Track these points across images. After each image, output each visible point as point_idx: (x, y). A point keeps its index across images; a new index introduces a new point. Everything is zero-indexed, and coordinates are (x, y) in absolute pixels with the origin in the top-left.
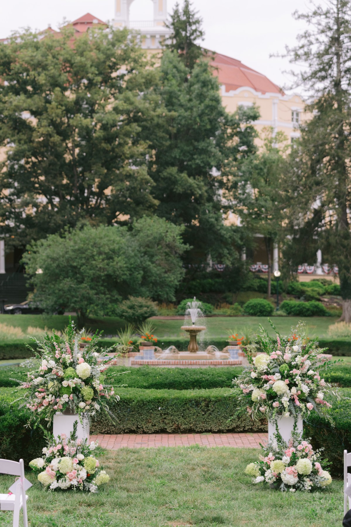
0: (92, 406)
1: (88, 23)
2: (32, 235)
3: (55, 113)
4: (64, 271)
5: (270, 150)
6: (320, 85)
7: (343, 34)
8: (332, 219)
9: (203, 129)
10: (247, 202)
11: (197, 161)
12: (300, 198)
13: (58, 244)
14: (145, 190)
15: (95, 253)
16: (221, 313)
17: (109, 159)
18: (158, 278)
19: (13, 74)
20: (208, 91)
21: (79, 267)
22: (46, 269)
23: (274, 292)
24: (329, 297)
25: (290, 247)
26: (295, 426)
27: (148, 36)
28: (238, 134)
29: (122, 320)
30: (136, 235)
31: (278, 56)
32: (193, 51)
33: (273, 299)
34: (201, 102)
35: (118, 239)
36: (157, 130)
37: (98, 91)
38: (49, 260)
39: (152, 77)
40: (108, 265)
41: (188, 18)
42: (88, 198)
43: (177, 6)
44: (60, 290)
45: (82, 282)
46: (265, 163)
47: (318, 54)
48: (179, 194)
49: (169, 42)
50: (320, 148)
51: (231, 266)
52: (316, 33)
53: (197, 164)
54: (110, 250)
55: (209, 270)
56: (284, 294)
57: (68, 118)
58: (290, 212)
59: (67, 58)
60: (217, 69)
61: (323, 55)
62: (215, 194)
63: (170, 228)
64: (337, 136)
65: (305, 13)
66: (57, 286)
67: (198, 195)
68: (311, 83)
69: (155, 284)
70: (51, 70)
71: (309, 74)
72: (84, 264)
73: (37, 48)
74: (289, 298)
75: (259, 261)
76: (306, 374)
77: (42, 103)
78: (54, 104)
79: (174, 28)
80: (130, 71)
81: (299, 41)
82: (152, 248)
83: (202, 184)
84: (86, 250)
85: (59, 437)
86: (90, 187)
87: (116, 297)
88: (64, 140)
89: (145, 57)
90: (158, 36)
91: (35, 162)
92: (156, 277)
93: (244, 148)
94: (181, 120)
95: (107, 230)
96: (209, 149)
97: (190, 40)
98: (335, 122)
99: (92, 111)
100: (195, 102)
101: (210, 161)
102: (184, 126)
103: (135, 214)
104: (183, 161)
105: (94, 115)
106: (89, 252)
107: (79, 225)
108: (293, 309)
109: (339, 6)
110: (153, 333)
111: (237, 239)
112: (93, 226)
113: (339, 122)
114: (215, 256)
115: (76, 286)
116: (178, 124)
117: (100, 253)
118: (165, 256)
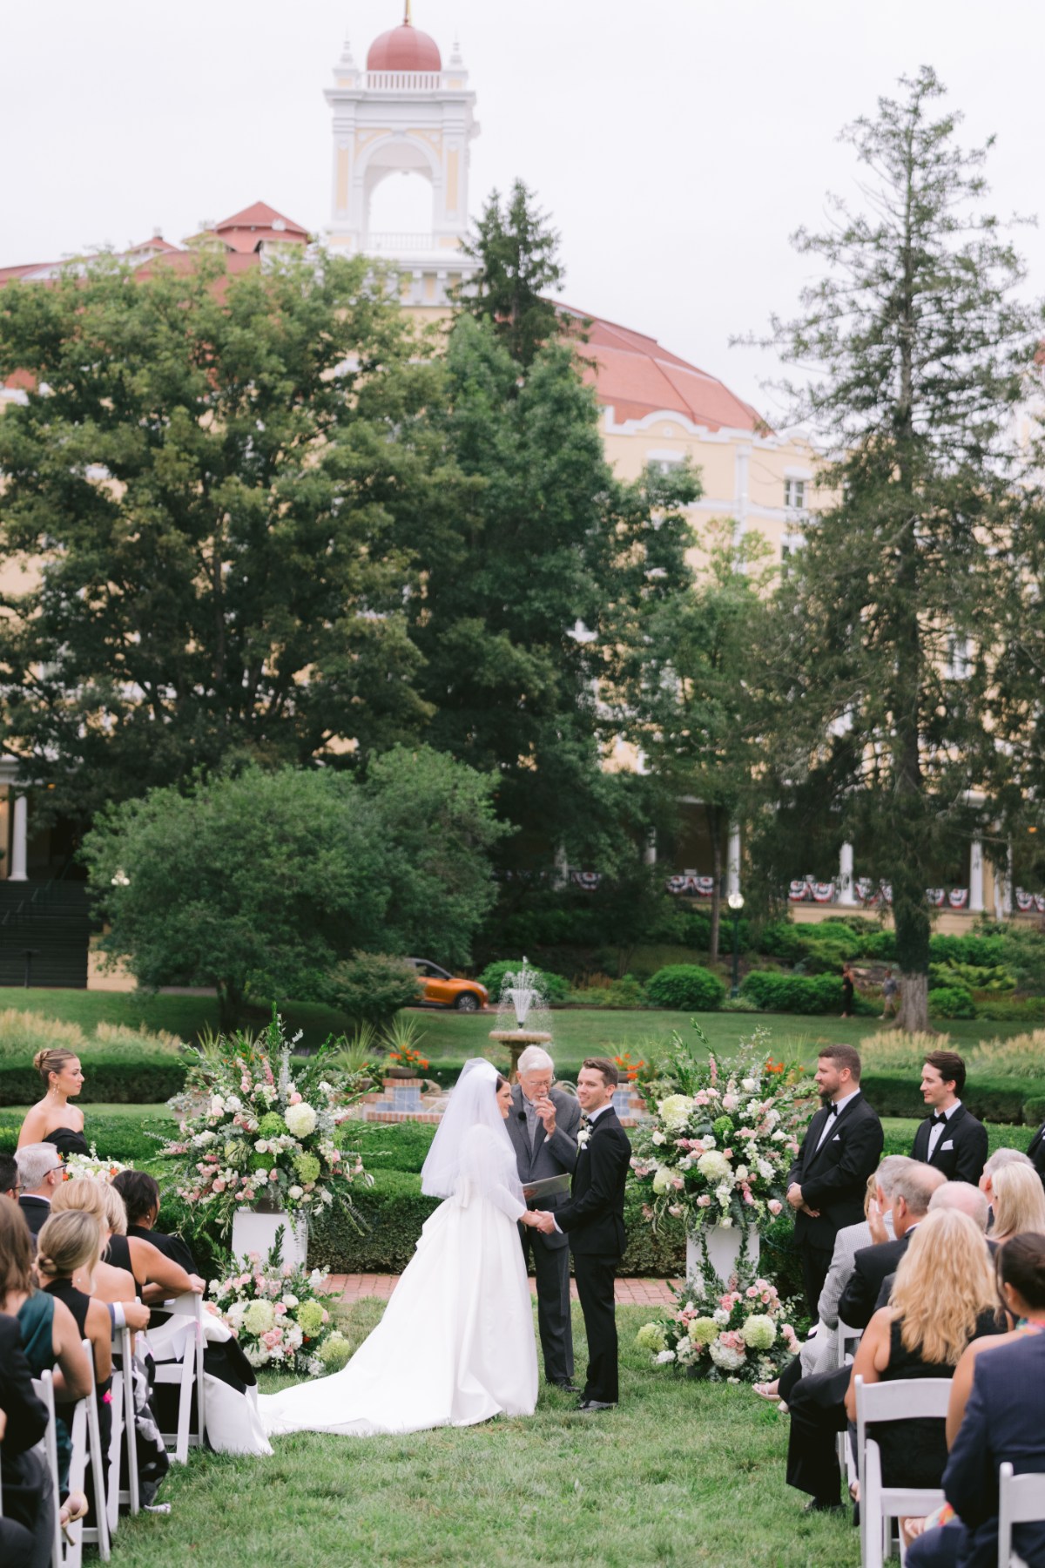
0: (316, 1195)
1: (259, 229)
2: (105, 785)
3: (173, 472)
4: (188, 881)
5: (727, 579)
6: (858, 421)
7: (919, 291)
8: (881, 764)
9: (553, 521)
10: (661, 713)
11: (536, 604)
12: (799, 709)
13: (175, 812)
14: (398, 675)
15: (270, 838)
16: (589, 1000)
17: (308, 594)
18: (429, 907)
19: (65, 368)
20: (569, 423)
21: (227, 872)
22: (143, 875)
23: (727, 947)
24: (868, 964)
25: (771, 835)
26: (744, 1248)
27: (418, 274)
28: (646, 535)
29: (335, 1011)
30: (374, 794)
31: (752, 343)
32: (533, 318)
33: (723, 966)
34: (551, 452)
35: (329, 802)
36: (434, 523)
37: (286, 417)
38: (152, 853)
39: (424, 384)
40: (302, 868)
41: (523, 231)
42: (251, 690)
43: (495, 198)
44: (177, 931)
45: (233, 911)
46: (711, 613)
47: (853, 341)
48: (488, 688)
49: (471, 291)
50: (854, 582)
51: (616, 877)
52: (849, 287)
53: (537, 611)
54: (309, 831)
55: (559, 885)
56: (751, 955)
57: (206, 484)
58: (772, 744)
59: (206, 331)
60: (594, 365)
61: (867, 343)
62: (580, 691)
63: (462, 778)
64: (898, 552)
65: (823, 235)
66: (170, 919)
67: (536, 693)
68: (833, 414)
69: (420, 920)
70: (167, 359)
71: (830, 392)
72: (240, 866)
73: (130, 301)
74: (765, 966)
75: (691, 867)
76: (769, 1138)
77: (138, 446)
78: (170, 448)
79: (486, 258)
80: (369, 368)
81: (808, 306)
82: (415, 828)
83: (548, 663)
84: (248, 830)
85: (246, 1259)
86: (257, 664)
87: (321, 951)
88: (193, 542)
89: (409, 333)
90: (442, 275)
91: (118, 597)
92: (423, 903)
93: (658, 573)
94: (497, 497)
95: (302, 778)
96: (568, 573)
97: (527, 287)
98: (894, 516)
99: (270, 470)
100: (535, 452)
101: (569, 605)
102: (503, 512)
103: (373, 739)
104: (500, 603)
105: (272, 479)
106: (254, 836)
107: (228, 761)
108: (773, 995)
109: (912, 219)
110: (418, 1047)
111: (633, 809)
112: (265, 766)
113: (906, 517)
114: (576, 851)
115: (220, 921)
116: (489, 506)
117: (282, 839)
118: (448, 849)
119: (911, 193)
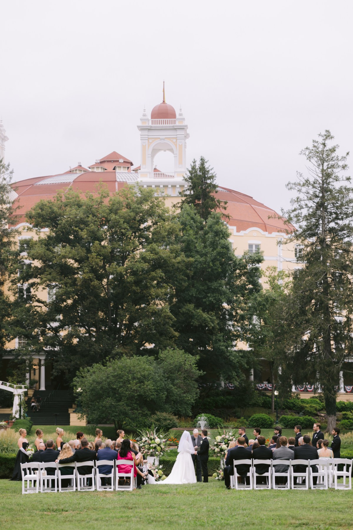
0: (160, 453)
1: (114, 161)
3: (95, 262)
4: (106, 392)
5: (273, 286)
6: (309, 241)
7: (327, 201)
9: (215, 272)
11: (210, 299)
13: (101, 371)
14: (167, 324)
15: (130, 378)
18: (178, 398)
20: (219, 239)
21: (118, 389)
23: (277, 407)
27: (170, 186)
28: (246, 274)
30: (161, 363)
32: (208, 202)
33: (275, 414)
34: (214, 249)
35: (147, 367)
36: (177, 274)
37: (129, 242)
38: (95, 383)
39: (173, 230)
40: (140, 387)
41: (204, 173)
42: (120, 329)
43: (194, 162)
44: (103, 407)
45: (120, 401)
46: (267, 299)
47: (307, 217)
48: (196, 326)
49: (188, 193)
51: (238, 386)
52: (305, 199)
53: (210, 301)
54: (141, 375)
55: (222, 388)
56: (286, 410)
59: (104, 216)
60: (228, 217)
61: (311, 217)
62: (226, 325)
63: (187, 358)
66: (101, 403)
67: (211, 327)
68: (301, 240)
69: (176, 402)
70: (92, 226)
71: (300, 232)
72: (121, 387)
73: (79, 206)
74: (290, 414)
75: (265, 381)
77: (84, 254)
78: (94, 254)
79: (192, 182)
80: (155, 223)
81: (292, 205)
82: (173, 374)
83: (215, 318)
84: (123, 376)
86: (122, 320)
87: (146, 412)
90: (178, 186)
92: (176, 396)
93: (250, 286)
94: (197, 264)
96: (220, 288)
97: (206, 192)
98: (320, 272)
100: (209, 249)
101: (221, 298)
102: (199, 269)
103: (159, 344)
104: (199, 299)
106: (125, 378)
108: (289, 423)
109: (324, 178)
111: (243, 363)
113: (324, 271)
114: (226, 377)
115: (116, 404)
116: (194, 268)
117: (134, 378)
118: (184, 380)
119: (323, 170)
